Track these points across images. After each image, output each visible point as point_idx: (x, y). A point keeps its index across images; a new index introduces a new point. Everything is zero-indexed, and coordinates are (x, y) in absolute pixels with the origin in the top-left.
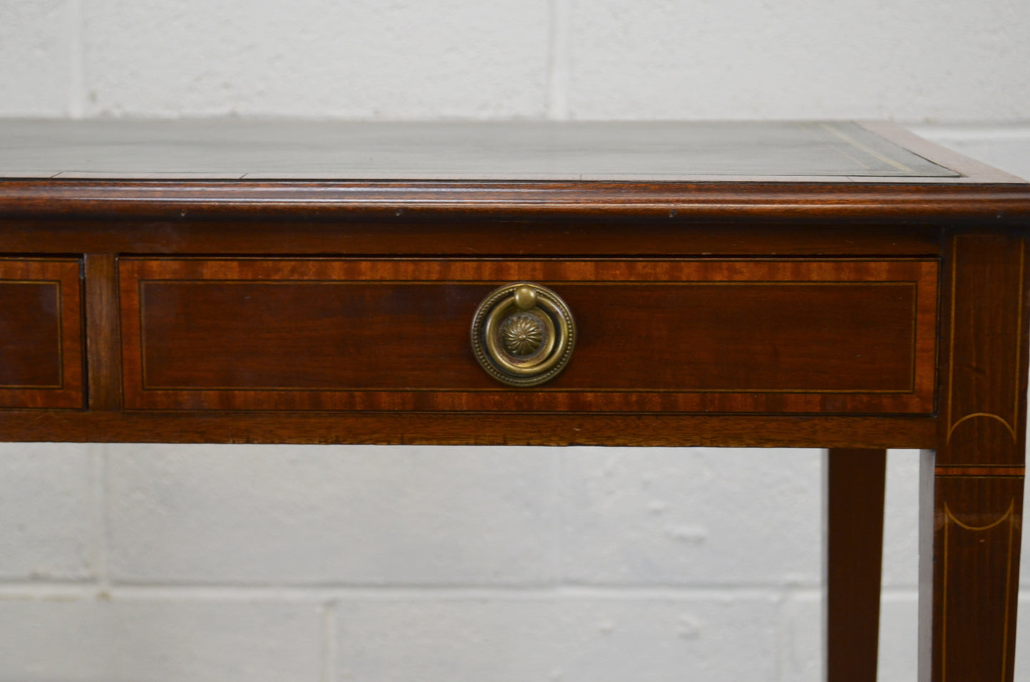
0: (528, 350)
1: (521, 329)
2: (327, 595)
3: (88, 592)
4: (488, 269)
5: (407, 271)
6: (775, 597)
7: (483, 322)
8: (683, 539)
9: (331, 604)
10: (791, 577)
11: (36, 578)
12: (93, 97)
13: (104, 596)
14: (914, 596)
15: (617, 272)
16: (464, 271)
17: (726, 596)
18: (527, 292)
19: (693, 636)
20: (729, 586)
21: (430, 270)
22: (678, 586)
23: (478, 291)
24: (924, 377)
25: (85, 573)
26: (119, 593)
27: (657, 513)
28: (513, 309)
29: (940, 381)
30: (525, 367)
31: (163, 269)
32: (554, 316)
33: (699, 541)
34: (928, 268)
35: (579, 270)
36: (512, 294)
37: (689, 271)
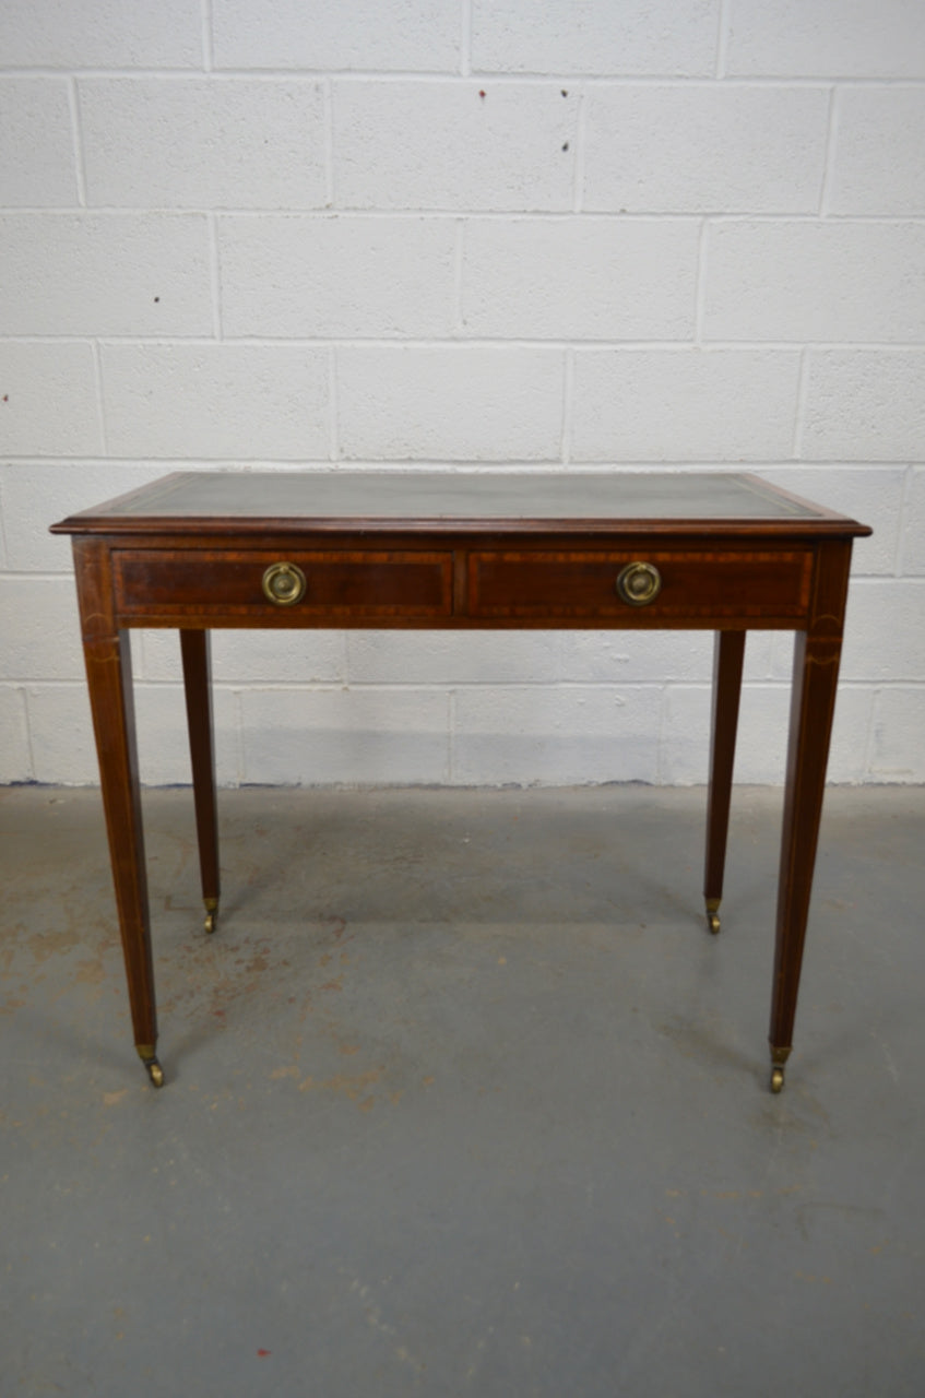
0: (641, 590)
1: (640, 582)
2: (451, 688)
3: (339, 687)
4: (625, 557)
5: (591, 557)
6: (660, 687)
7: (622, 579)
8: (619, 660)
9: (452, 692)
10: (669, 677)
11: (314, 681)
12: (342, 451)
13: (346, 689)
14: (789, 686)
15: (679, 558)
16: (615, 557)
17: (638, 687)
18: (643, 566)
19: (622, 705)
20: (639, 682)
21: (601, 557)
22: (615, 682)
23: (621, 565)
24: (805, 601)
25: (337, 679)
26: (353, 688)
27: (607, 648)
28: (637, 574)
29: (811, 601)
30: (642, 597)
31: (487, 557)
32: (652, 576)
33: (626, 661)
34: (809, 556)
35: (663, 557)
36: (635, 567)
37: (709, 557)
